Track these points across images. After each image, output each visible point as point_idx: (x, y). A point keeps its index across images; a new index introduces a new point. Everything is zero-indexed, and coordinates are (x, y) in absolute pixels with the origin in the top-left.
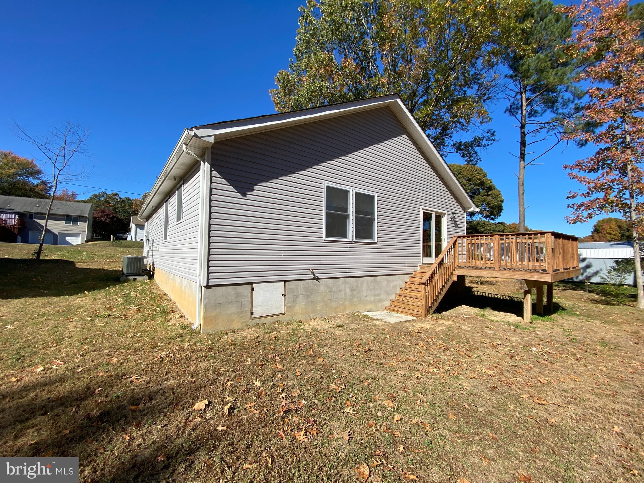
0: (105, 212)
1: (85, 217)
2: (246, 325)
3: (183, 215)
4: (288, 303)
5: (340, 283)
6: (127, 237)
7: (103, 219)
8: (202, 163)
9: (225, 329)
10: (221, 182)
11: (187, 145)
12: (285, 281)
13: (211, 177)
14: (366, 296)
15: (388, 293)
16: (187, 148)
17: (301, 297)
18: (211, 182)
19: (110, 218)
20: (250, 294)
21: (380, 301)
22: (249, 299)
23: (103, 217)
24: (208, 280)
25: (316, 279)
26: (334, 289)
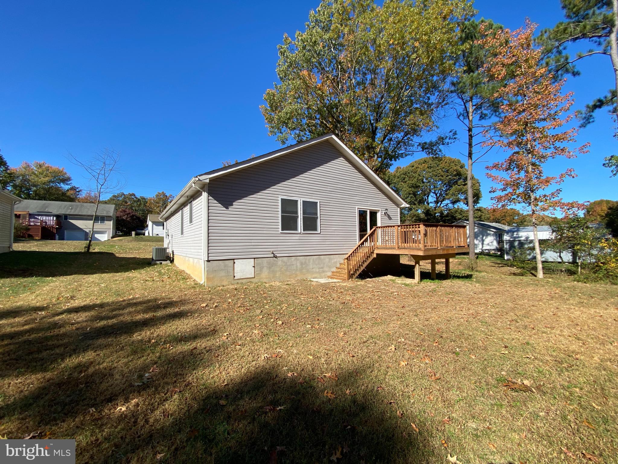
0: (126, 212)
1: (111, 216)
2: (231, 283)
3: (193, 220)
4: (257, 271)
5: (292, 260)
6: (145, 233)
7: (124, 218)
8: (203, 192)
9: (219, 285)
10: (214, 202)
11: (194, 183)
12: (254, 258)
13: (208, 200)
14: (313, 268)
15: (330, 267)
16: (195, 185)
17: (265, 268)
18: (208, 203)
19: (131, 217)
20: (232, 266)
21: (324, 272)
22: (232, 269)
23: (124, 215)
24: (208, 257)
25: (276, 257)
26: (288, 264)
